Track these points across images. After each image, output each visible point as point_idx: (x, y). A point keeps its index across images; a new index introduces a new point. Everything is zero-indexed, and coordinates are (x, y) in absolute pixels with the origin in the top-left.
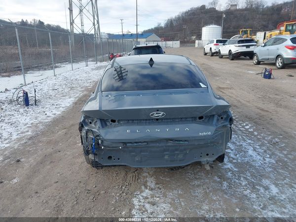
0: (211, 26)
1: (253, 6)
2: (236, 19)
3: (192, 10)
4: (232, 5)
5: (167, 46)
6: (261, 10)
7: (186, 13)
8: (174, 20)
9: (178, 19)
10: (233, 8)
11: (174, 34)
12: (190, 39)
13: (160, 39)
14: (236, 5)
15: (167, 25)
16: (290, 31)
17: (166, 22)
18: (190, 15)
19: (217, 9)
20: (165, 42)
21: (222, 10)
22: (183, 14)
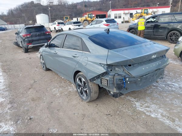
0: (41, 15)
1: (62, 4)
2: (54, 10)
3: (25, 4)
4: (50, 2)
5: (15, 28)
6: (67, 6)
7: (22, 5)
8: (14, 10)
9: (16, 10)
10: (51, 4)
11: (16, 20)
12: (29, 23)
13: (6, 23)
14: (52, 3)
15: (9, 13)
16: (90, 17)
17: (8, 11)
18: (24, 7)
19: (42, 4)
20: (10, 25)
21: (45, 5)
22: (19, 6)
